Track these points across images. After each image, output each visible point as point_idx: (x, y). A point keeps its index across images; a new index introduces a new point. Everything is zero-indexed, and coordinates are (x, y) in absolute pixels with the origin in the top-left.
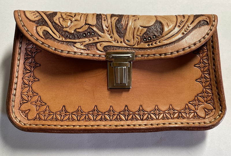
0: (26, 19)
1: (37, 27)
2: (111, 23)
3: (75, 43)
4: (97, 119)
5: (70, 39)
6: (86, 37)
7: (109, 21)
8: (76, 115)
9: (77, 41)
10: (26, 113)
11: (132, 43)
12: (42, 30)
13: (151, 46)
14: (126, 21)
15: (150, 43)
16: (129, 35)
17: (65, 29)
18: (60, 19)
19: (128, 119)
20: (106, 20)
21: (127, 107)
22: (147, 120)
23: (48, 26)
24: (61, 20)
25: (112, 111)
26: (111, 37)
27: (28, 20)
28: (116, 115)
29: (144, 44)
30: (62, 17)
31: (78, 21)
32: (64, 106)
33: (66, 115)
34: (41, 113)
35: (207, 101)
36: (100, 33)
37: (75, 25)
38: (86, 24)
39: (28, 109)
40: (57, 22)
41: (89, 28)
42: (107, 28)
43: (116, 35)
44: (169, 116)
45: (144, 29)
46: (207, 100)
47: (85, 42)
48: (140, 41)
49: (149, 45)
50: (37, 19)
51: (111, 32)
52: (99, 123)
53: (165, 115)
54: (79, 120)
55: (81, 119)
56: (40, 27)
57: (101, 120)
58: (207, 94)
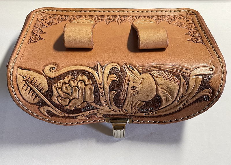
0: (26, 103)
1: (39, 108)
2: (109, 97)
3: (77, 116)
5: (72, 114)
6: (86, 111)
12: (45, 110)
13: (147, 115)
16: (127, 106)
20: (104, 95)
23: (49, 106)
24: (59, 98)
26: (110, 108)
29: (141, 113)
30: (59, 95)
31: (76, 99)
37: (74, 104)
38: (84, 101)
40: (56, 102)
41: (88, 104)
42: (106, 102)
43: (114, 107)
47: (85, 114)
50: (36, 101)
56: (42, 108)
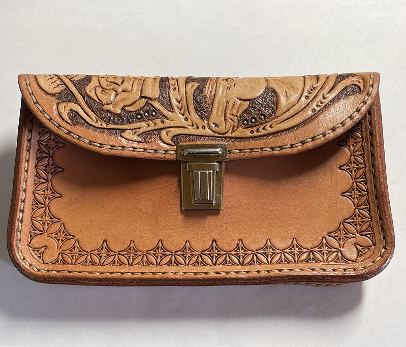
0: (40, 91)
1: (58, 104)
2: (186, 93)
3: (124, 130)
4: (163, 263)
5: (115, 123)
6: (142, 119)
7: (183, 90)
8: (126, 256)
9: (126, 127)
10: (40, 251)
11: (222, 129)
12: (68, 109)
13: (256, 134)
14: (211, 90)
15: (255, 129)
16: (217, 115)
17: (106, 107)
18: (97, 89)
19: (218, 263)
20: (177, 88)
21: (216, 242)
22: (251, 264)
23: (77, 102)
24: (99, 90)
25: (190, 249)
26: (186, 119)
27: (43, 93)
28: (197, 256)
29: (244, 130)
30: (100, 85)
31: (128, 92)
32: (105, 241)
33: (108, 255)
34: (65, 252)
35: (362, 232)
36: (166, 112)
37: (123, 100)
38: (142, 97)
39: (44, 245)
40: (93, 95)
41: (147, 104)
42: (179, 102)
43: (194, 116)
44: (291, 258)
45: (245, 103)
46: (362, 230)
47: (140, 128)
48: (236, 124)
49: (252, 132)
50: (58, 90)
51: (185, 111)
52: (165, 268)
53: (283, 257)
54: (132, 264)
55: (136, 262)
56: (64, 104)
57: (169, 265)
58: (362, 218)
